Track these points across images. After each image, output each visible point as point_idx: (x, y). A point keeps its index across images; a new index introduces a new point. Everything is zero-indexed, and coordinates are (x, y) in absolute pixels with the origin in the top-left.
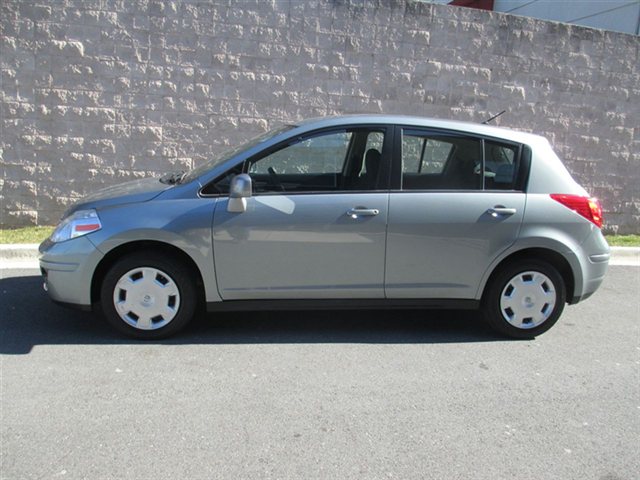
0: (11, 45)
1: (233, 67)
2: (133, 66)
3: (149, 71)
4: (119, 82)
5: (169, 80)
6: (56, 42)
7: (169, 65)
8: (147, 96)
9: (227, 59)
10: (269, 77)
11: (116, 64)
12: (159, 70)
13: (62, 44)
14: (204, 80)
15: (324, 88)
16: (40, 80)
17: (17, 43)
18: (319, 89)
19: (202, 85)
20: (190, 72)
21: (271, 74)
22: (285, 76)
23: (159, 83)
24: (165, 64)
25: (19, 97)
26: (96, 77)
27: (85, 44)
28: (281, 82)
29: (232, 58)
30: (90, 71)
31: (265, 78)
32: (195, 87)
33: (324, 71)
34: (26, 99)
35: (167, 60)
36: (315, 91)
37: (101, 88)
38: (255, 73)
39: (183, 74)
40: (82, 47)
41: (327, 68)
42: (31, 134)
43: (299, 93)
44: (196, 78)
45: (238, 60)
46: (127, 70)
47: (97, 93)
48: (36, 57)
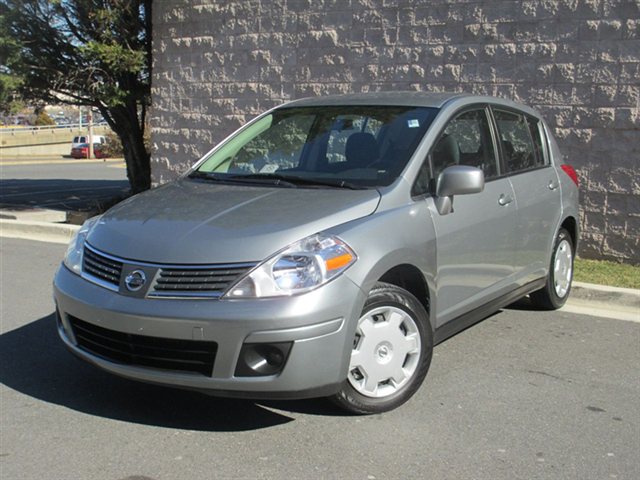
0: (278, 42)
1: (489, 39)
2: (380, 51)
3: (397, 54)
4: (367, 71)
5: (417, 63)
6: (313, 33)
7: (417, 46)
8: (394, 85)
9: (482, 29)
10: (533, 46)
11: (365, 50)
12: (407, 52)
13: (318, 34)
14: (456, 60)
15: (614, 54)
16: (300, 74)
17: (284, 37)
18: (606, 57)
19: (453, 66)
20: (438, 51)
21: (536, 42)
22: (556, 43)
23: (406, 68)
24: (412, 44)
25: (282, 94)
26: (347, 67)
27: (338, 31)
28: (549, 52)
29: (487, 26)
30: (342, 61)
31: (529, 49)
32: (444, 69)
33: (612, 28)
34: (288, 96)
35: (416, 39)
36: (599, 59)
37: (351, 79)
38: (517, 43)
39: (431, 54)
40: (336, 34)
41: (618, 24)
42: (291, 133)
43: (575, 64)
44: (445, 59)
45: (495, 29)
46: (376, 57)
47: (346, 85)
48: (297, 50)
